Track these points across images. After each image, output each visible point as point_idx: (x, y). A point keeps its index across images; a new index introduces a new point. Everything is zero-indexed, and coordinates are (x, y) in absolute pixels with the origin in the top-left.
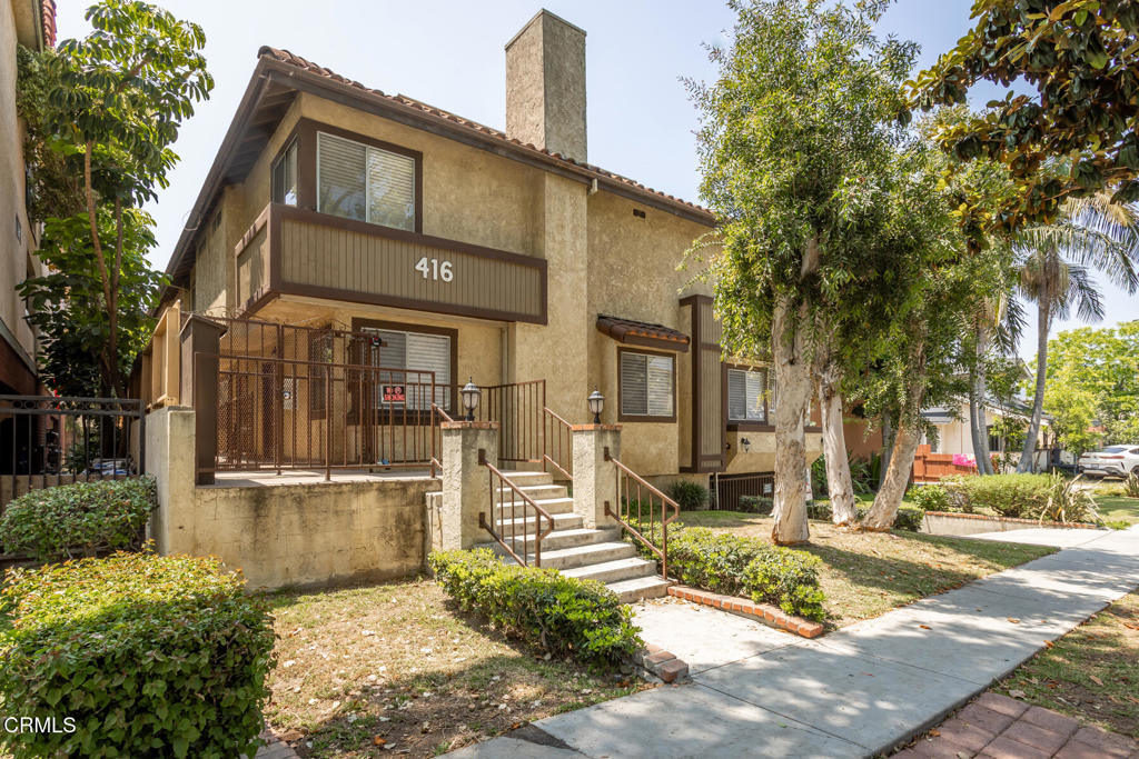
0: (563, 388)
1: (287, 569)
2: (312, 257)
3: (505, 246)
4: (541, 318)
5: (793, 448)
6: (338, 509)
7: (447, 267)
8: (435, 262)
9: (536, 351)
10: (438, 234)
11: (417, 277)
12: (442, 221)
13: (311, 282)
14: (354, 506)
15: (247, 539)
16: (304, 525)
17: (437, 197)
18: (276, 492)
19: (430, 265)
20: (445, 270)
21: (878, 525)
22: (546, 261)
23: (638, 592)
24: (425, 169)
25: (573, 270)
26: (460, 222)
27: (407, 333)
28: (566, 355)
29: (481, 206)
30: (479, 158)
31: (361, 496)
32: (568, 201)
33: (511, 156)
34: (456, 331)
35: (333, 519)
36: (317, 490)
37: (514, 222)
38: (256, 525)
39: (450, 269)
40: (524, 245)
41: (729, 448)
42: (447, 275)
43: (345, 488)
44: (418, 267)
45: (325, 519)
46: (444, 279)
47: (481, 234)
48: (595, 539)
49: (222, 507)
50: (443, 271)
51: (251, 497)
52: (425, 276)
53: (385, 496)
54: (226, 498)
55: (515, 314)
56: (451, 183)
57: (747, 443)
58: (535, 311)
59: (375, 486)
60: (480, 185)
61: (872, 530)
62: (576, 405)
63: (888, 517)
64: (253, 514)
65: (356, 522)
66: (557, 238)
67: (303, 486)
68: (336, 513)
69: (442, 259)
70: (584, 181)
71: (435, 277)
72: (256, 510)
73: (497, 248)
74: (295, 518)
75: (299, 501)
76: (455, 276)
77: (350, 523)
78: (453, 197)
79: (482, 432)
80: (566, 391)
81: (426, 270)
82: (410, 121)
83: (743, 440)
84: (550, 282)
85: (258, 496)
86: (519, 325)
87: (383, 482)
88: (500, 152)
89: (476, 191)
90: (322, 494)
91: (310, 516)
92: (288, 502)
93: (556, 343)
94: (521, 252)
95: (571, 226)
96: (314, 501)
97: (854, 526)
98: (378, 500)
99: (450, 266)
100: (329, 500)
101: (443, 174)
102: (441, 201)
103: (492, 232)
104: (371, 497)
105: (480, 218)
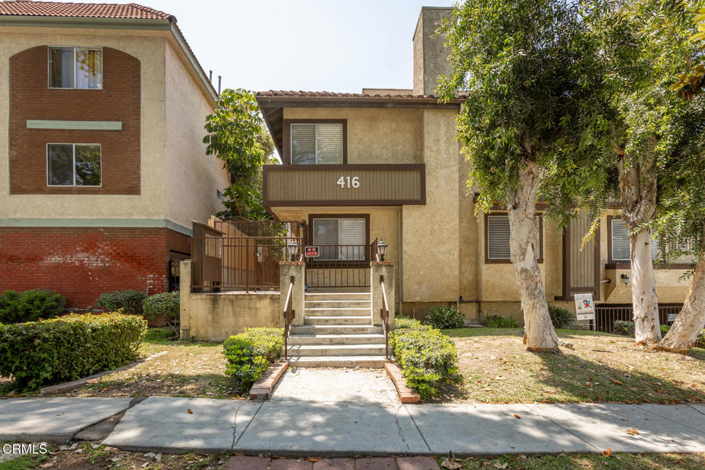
0: (440, 243)
1: (227, 333)
2: (282, 186)
3: (401, 161)
4: (422, 201)
5: (524, 275)
6: (251, 306)
7: (356, 180)
8: (348, 178)
9: (418, 221)
10: (358, 162)
11: (338, 188)
12: (359, 154)
13: (282, 199)
14: (258, 306)
15: (210, 317)
16: (234, 313)
17: (356, 141)
18: (222, 297)
19: (345, 180)
20: (355, 182)
21: (672, 347)
22: (424, 165)
23: (358, 363)
24: (349, 127)
25: (446, 167)
26: (371, 152)
27: (339, 219)
28: (442, 222)
29: (385, 141)
30: (382, 113)
31: (262, 301)
32: (442, 124)
33: (396, 106)
34: (369, 215)
35: (247, 311)
36: (240, 297)
37: (408, 145)
38: (213, 311)
39: (358, 180)
40: (415, 158)
41: (609, 282)
42: (356, 184)
43: (253, 297)
44: (338, 183)
45: (244, 311)
46: (354, 186)
47: (385, 156)
48: (369, 331)
49: (200, 302)
50: (354, 182)
51: (211, 299)
52: (343, 187)
53: (274, 302)
54: (201, 299)
55: (402, 201)
56: (365, 131)
57: (627, 278)
58: (417, 197)
59: (269, 296)
60: (383, 128)
61: (668, 350)
62: (450, 254)
63: (684, 340)
64: (212, 306)
65: (259, 313)
66: (433, 149)
67: (234, 295)
68: (249, 308)
69: (353, 175)
70: (454, 107)
71: (349, 186)
72: (214, 304)
73: (396, 163)
74: (231, 309)
75: (232, 302)
76: (361, 184)
77: (256, 315)
78: (366, 139)
79: (292, 267)
80: (441, 245)
81: (343, 183)
82: (331, 105)
83: (623, 276)
84: (427, 177)
85: (214, 298)
86: (405, 207)
87: (273, 295)
88: (389, 105)
89: (381, 132)
90: (243, 299)
91: (238, 309)
92: (227, 302)
93: (434, 216)
94: (413, 162)
95: (445, 139)
96: (238, 302)
97: (651, 345)
98: (270, 304)
99: (358, 178)
100: (246, 302)
101: (359, 128)
102: (359, 143)
103: (392, 154)
104: (267, 302)
105: (383, 148)
